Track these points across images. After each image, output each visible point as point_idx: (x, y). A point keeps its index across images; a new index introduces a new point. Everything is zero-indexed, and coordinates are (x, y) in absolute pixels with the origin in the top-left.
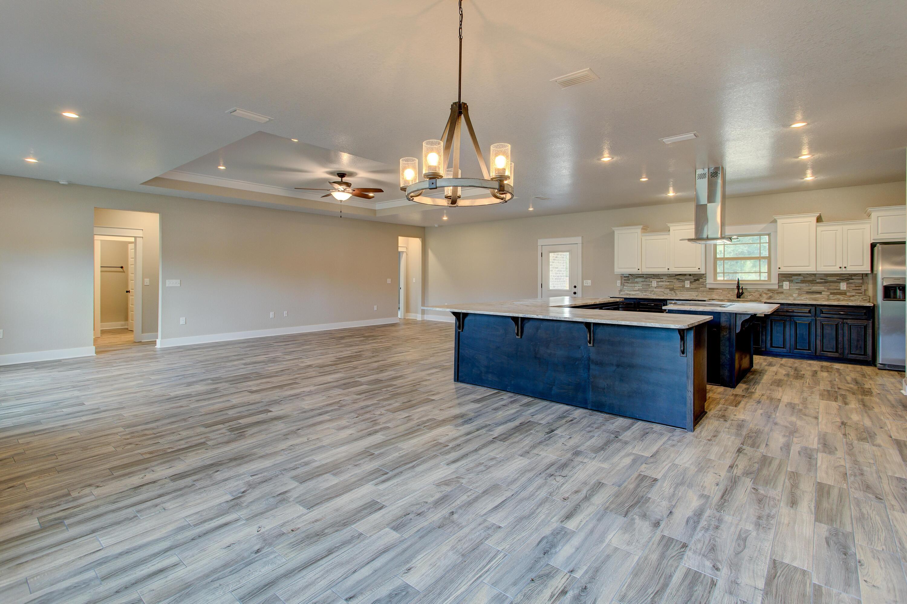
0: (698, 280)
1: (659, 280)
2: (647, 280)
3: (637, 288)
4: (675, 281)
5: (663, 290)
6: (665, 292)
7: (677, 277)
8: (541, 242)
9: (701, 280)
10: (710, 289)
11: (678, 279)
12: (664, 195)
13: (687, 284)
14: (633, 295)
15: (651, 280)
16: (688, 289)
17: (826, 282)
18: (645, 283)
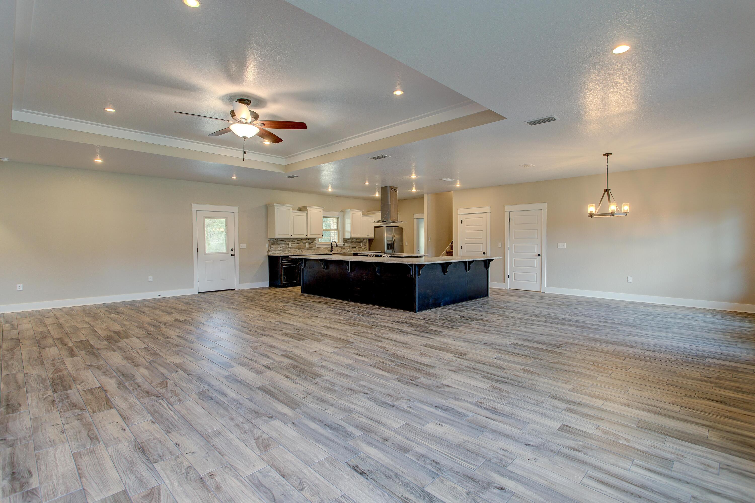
0: (312, 242)
1: (292, 243)
2: (285, 243)
3: (279, 249)
4: (301, 243)
5: (295, 249)
6: (297, 251)
7: (302, 241)
8: (195, 207)
9: (313, 242)
10: (318, 248)
11: (303, 242)
12: (326, 190)
13: (307, 245)
14: (277, 254)
15: (288, 243)
16: (308, 248)
17: (357, 243)
18: (284, 245)
